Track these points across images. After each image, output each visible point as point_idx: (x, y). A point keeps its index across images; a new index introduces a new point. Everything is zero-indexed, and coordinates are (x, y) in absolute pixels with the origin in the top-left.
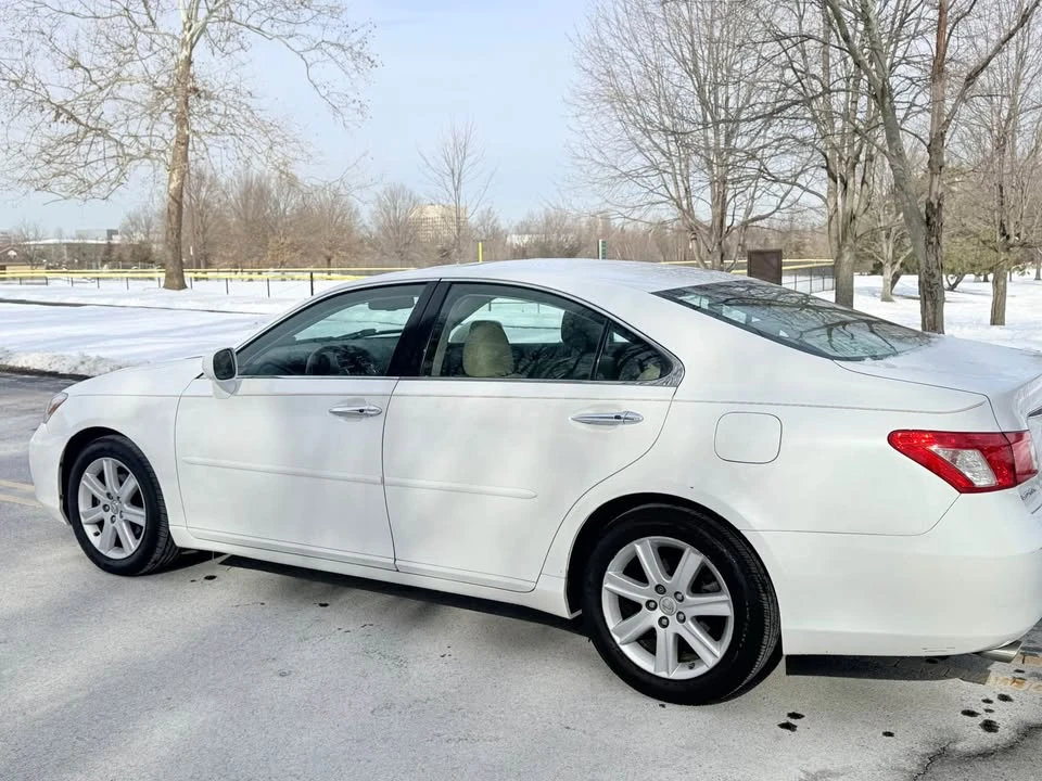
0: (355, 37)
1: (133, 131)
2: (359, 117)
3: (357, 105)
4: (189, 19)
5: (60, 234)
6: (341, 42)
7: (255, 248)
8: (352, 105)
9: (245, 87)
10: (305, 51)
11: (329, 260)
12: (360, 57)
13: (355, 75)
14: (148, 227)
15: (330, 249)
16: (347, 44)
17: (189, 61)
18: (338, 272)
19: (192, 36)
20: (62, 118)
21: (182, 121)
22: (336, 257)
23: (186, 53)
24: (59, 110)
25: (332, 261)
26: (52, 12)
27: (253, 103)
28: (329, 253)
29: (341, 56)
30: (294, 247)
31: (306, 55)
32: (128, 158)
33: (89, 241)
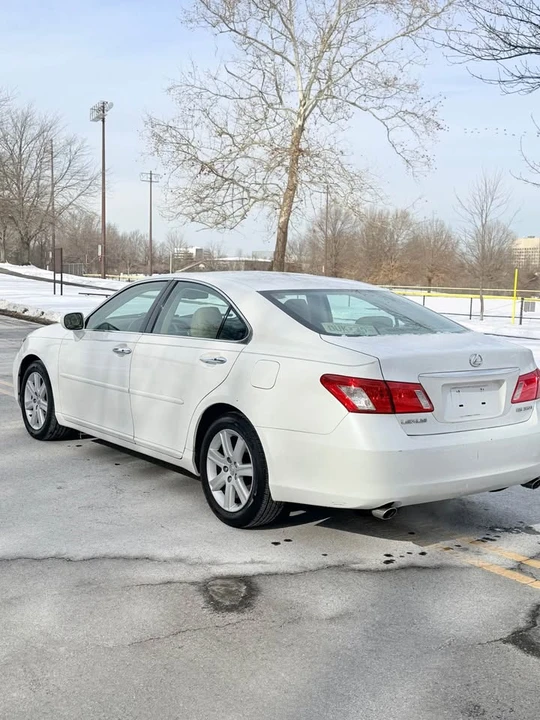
0: (428, 107)
1: (260, 181)
2: (426, 168)
3: (425, 159)
4: (304, 97)
5: (240, 254)
6: (415, 111)
7: (372, 269)
8: (422, 160)
9: (337, 149)
10: (387, 119)
11: (430, 280)
12: (431, 123)
13: (424, 136)
14: (301, 251)
15: (431, 272)
16: (420, 113)
17: (302, 129)
18: (435, 290)
19: (305, 110)
20: (205, 171)
21: (293, 172)
22: (435, 278)
23: (300, 123)
24: (204, 165)
25: (432, 281)
26: (211, 95)
27: (343, 159)
28: (430, 274)
29: (415, 123)
30: (401, 270)
31: (387, 122)
32: (252, 200)
33: (260, 260)
